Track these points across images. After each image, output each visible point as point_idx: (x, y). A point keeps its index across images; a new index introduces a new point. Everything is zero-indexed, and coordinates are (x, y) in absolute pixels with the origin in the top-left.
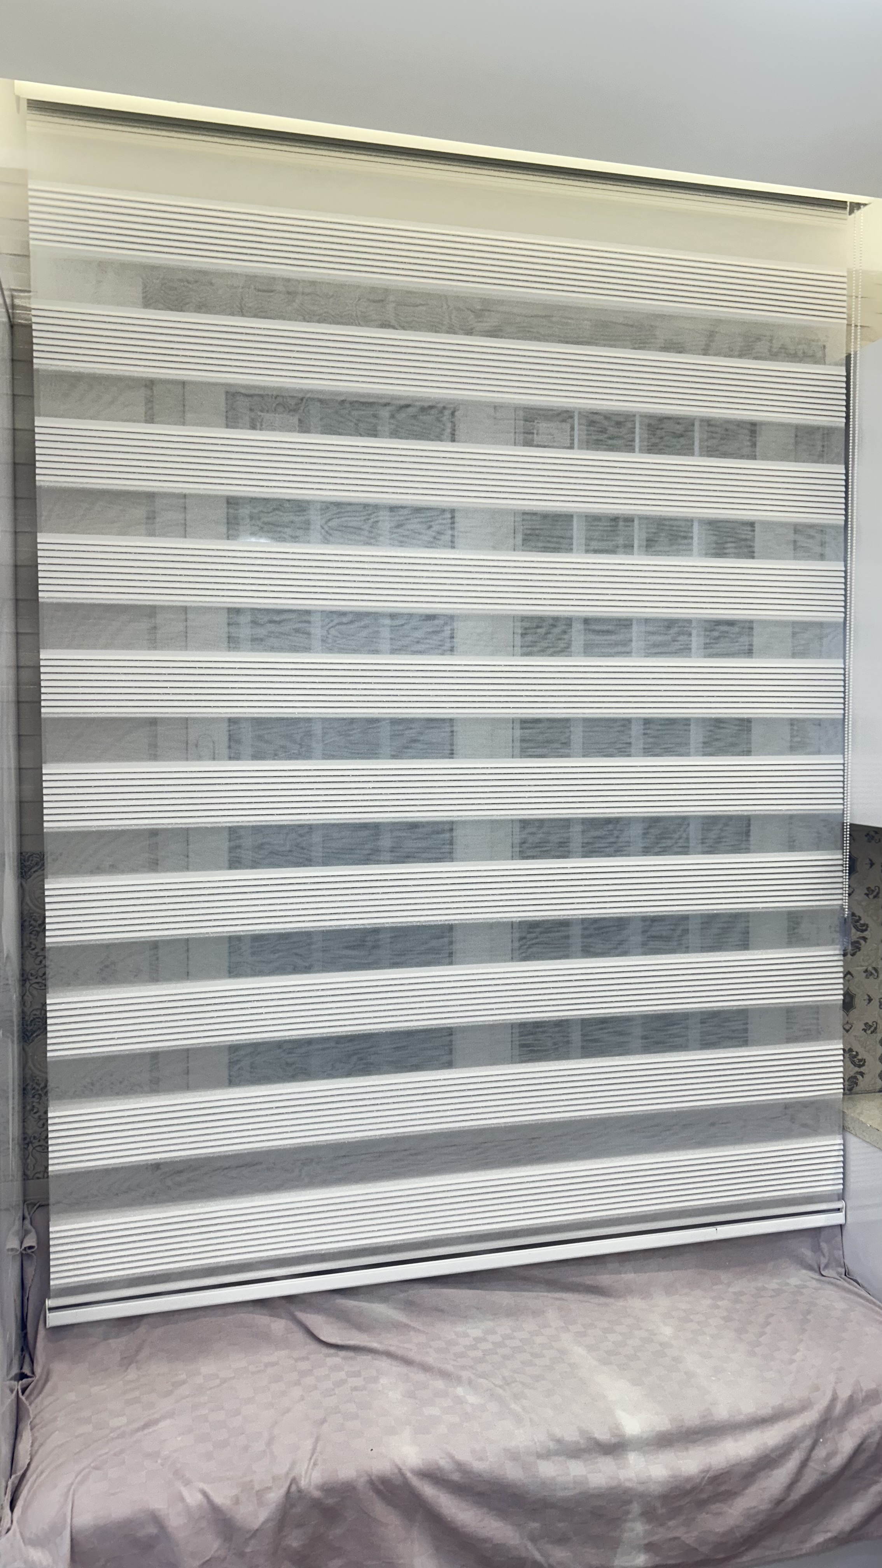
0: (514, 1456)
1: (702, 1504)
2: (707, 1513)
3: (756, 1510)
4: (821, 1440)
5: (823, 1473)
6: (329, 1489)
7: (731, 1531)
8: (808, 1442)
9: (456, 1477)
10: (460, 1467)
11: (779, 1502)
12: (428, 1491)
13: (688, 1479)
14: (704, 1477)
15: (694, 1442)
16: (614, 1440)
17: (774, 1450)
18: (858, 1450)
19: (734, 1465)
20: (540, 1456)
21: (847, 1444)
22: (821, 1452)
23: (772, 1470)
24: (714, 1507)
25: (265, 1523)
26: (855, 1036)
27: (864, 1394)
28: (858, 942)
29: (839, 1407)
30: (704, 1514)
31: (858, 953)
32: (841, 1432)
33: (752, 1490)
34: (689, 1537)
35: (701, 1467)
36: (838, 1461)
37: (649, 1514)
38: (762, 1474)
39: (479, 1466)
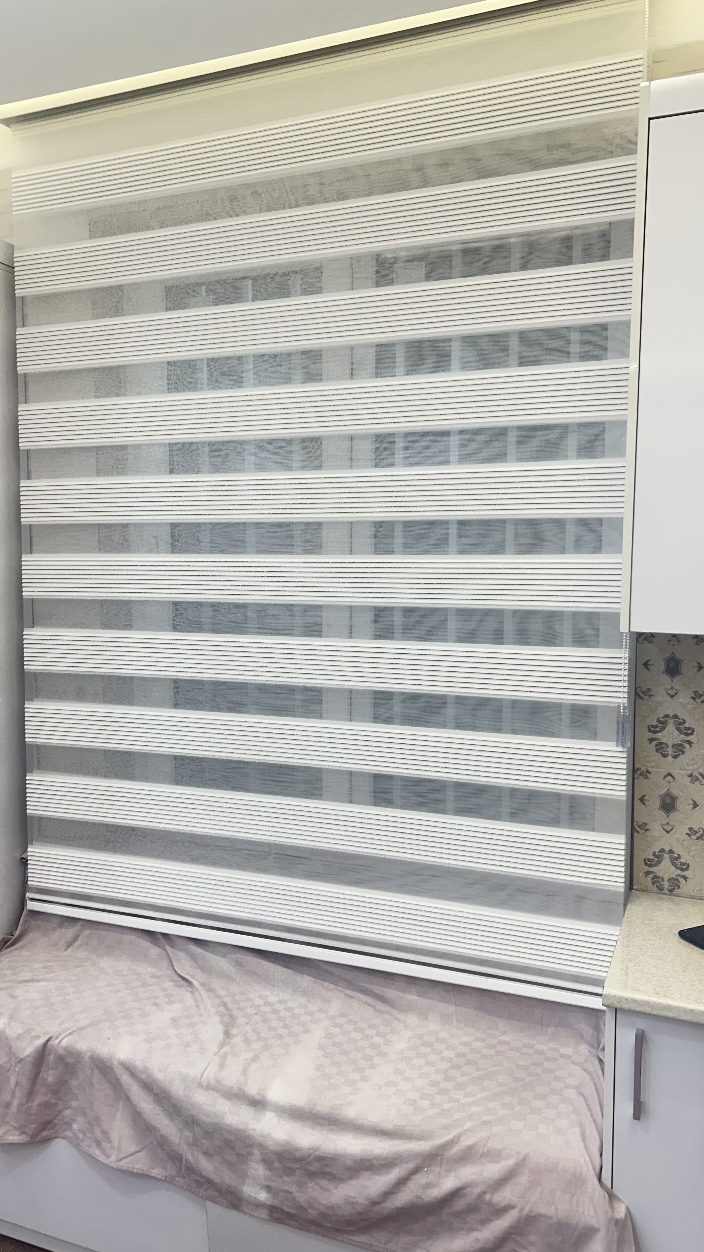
0: (184, 1078)
1: (312, 1175)
2: (316, 1184)
3: (355, 1200)
4: (426, 1169)
5: (418, 1197)
6: (70, 1052)
7: (332, 1207)
8: (411, 1166)
9: (143, 1076)
10: (146, 1070)
11: (374, 1203)
12: (125, 1078)
13: (297, 1149)
14: (312, 1153)
15: (321, 1125)
16: (258, 1097)
17: (378, 1158)
18: (456, 1193)
19: (340, 1155)
20: (200, 1085)
21: (449, 1183)
22: (421, 1179)
23: (376, 1174)
24: (324, 1183)
25: (28, 1056)
26: (677, 839)
27: (486, 1149)
28: (681, 745)
29: (455, 1150)
30: (314, 1183)
31: (681, 757)
32: (449, 1171)
33: (354, 1183)
34: (301, 1197)
35: (312, 1145)
36: (436, 1193)
37: (267, 1162)
38: (366, 1174)
39: (159, 1075)
